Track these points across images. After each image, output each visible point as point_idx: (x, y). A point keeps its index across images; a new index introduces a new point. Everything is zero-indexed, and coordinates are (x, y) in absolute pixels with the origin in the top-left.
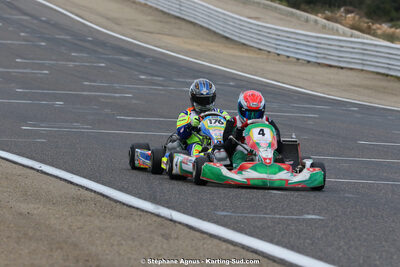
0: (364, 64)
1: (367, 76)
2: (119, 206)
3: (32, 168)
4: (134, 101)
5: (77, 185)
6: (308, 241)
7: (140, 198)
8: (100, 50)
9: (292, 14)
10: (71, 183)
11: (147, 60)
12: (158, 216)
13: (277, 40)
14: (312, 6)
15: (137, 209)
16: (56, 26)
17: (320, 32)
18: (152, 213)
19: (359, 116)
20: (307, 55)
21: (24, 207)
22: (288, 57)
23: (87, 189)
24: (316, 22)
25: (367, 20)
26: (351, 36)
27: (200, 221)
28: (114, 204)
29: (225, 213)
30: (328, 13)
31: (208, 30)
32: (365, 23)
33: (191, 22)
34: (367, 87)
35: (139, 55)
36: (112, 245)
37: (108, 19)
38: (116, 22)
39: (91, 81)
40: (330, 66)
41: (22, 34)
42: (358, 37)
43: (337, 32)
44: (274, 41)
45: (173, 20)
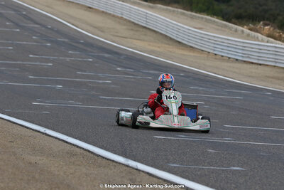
0: (276, 62)
1: (278, 70)
2: (100, 159)
3: (39, 132)
4: (113, 86)
5: (71, 144)
6: (233, 185)
7: (115, 153)
8: (89, 49)
9: (226, 26)
10: (67, 142)
11: (122, 57)
12: (128, 166)
13: (214, 44)
14: (240, 20)
15: (113, 161)
16: (58, 32)
17: (245, 39)
18: (123, 164)
19: (272, 98)
20: (235, 55)
21: (33, 159)
22: (222, 56)
23: (78, 147)
24: (243, 31)
25: (278, 31)
26: (268, 42)
27: (157, 170)
28: (96, 158)
29: (175, 165)
30: (251, 26)
31: (166, 36)
32: (277, 32)
33: (154, 31)
34: (278, 79)
35: (116, 53)
36: (95, 186)
37: (95, 27)
38: (101, 30)
39: (82, 71)
40: (252, 63)
41: (34, 37)
42: (272, 43)
43: (257, 39)
44: (212, 45)
45: (141, 29)
